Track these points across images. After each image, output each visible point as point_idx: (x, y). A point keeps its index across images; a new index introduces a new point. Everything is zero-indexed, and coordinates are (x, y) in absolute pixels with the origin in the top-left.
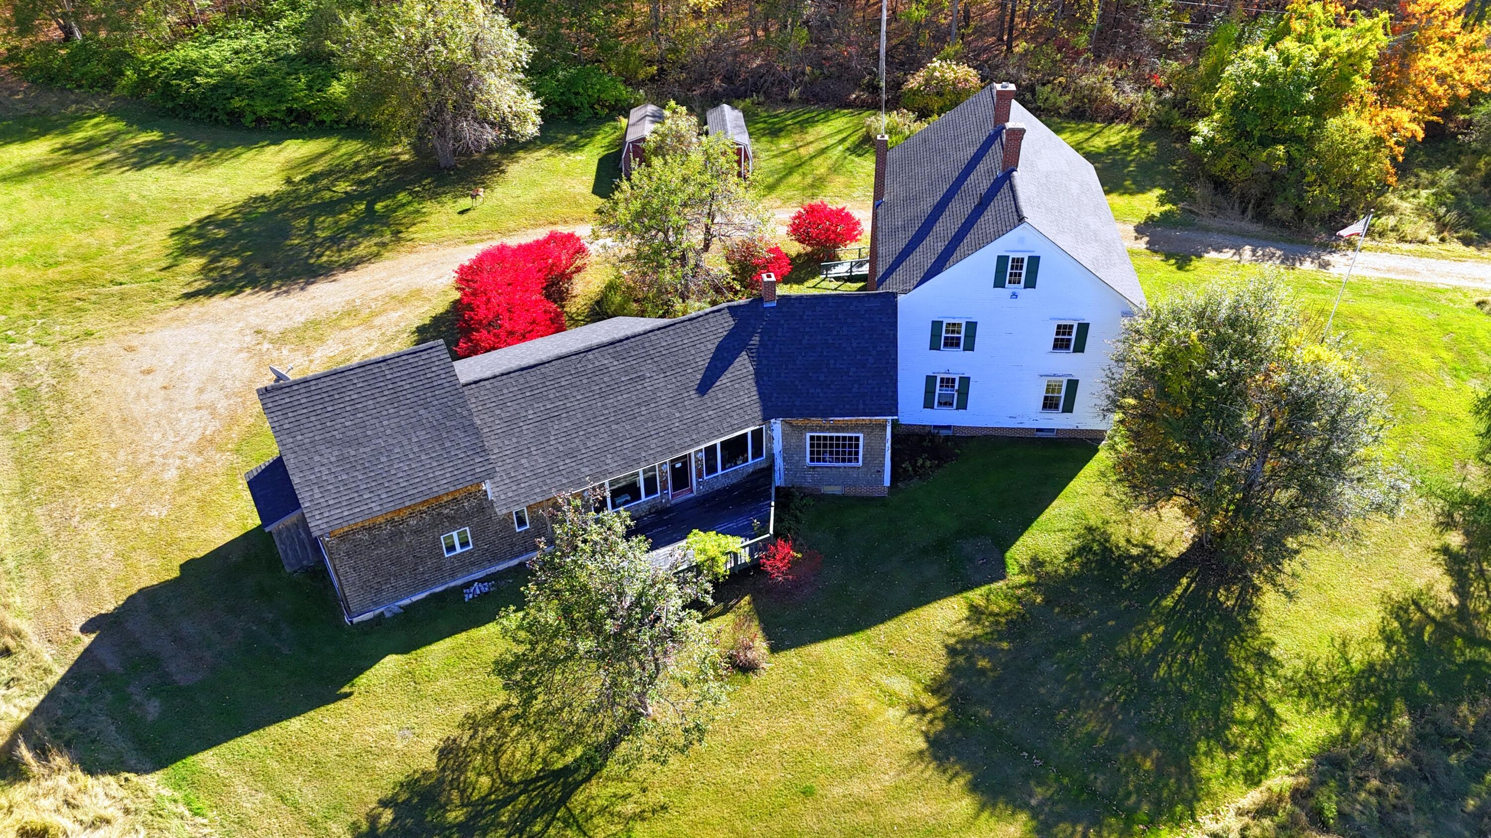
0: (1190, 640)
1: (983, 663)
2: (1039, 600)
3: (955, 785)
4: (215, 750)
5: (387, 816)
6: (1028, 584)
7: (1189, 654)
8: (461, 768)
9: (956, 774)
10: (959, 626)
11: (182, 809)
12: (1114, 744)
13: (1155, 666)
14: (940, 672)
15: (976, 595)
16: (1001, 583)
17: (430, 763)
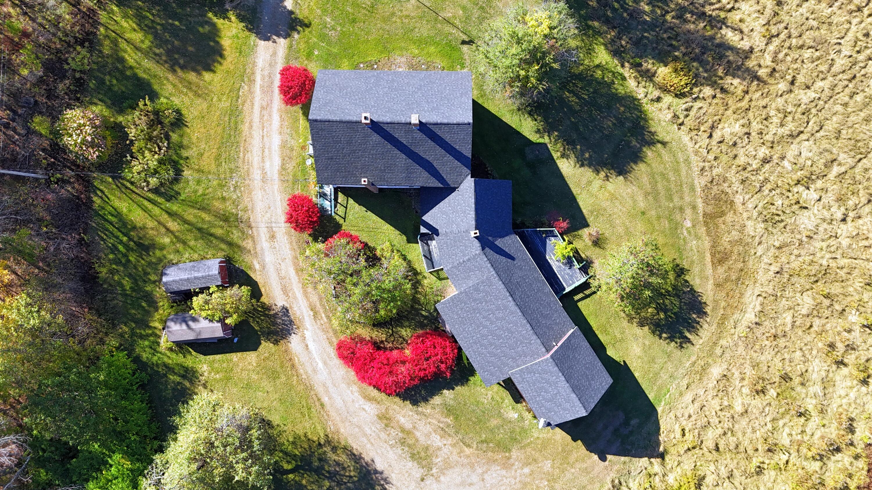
0: (571, 85)
1: (587, 155)
2: (556, 133)
3: (636, 168)
4: (648, 395)
5: (664, 335)
6: (549, 136)
7: (577, 87)
8: (646, 318)
9: (632, 167)
10: (571, 162)
11: (668, 396)
12: (617, 119)
13: (584, 99)
14: (591, 170)
15: (556, 155)
16: (549, 146)
17: (646, 328)
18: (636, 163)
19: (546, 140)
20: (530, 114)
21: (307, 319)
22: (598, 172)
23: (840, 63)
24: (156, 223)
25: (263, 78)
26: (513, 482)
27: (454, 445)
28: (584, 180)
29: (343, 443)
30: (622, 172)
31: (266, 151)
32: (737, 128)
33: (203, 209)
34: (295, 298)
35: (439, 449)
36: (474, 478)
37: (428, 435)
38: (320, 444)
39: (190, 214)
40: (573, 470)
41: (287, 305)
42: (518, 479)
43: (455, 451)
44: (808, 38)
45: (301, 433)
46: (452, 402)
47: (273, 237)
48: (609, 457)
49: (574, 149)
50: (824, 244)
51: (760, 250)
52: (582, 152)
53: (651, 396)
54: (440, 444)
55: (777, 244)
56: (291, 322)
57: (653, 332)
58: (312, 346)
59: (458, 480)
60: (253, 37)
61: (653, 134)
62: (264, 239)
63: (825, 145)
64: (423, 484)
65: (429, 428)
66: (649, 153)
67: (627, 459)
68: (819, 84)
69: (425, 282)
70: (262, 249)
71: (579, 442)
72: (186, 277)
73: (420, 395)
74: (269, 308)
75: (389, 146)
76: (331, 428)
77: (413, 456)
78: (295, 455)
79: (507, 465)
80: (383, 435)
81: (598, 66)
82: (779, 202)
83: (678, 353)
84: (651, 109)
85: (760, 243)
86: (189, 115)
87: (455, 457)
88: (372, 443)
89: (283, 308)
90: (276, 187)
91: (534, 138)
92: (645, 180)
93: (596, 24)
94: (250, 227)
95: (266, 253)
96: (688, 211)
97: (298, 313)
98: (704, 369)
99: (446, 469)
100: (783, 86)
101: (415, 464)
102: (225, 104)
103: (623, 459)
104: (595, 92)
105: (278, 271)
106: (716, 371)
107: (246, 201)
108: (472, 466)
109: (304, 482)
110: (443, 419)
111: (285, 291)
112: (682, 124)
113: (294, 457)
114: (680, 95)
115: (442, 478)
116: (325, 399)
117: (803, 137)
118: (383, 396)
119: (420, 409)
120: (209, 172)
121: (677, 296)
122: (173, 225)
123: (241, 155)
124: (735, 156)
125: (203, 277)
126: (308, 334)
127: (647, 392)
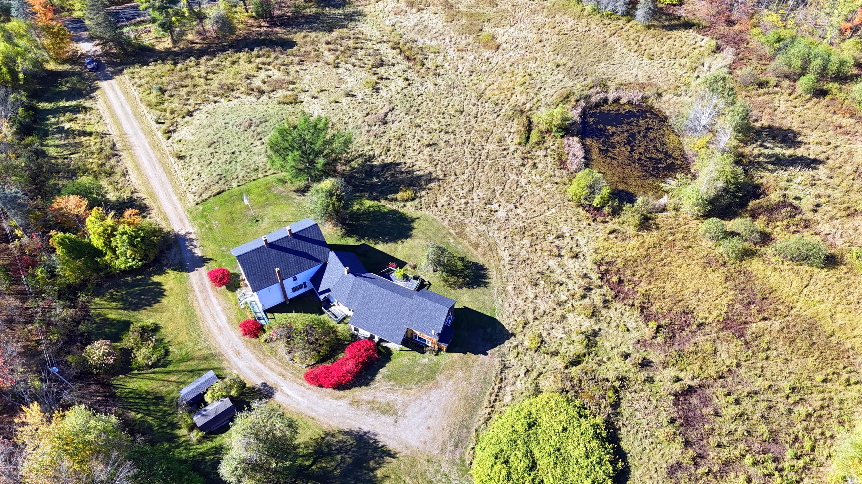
0: (361, 218)
1: (387, 238)
3: (413, 233)
5: (475, 287)
6: (363, 240)
7: (364, 218)
8: (461, 285)
9: (411, 233)
10: (381, 245)
11: (496, 310)
12: (391, 220)
13: (370, 220)
14: (393, 243)
15: (372, 245)
16: (366, 243)
17: (464, 288)
18: (411, 231)
19: (363, 242)
20: (349, 236)
21: (279, 381)
22: (397, 243)
23: (470, 161)
24: (162, 382)
25: (199, 287)
26: (447, 393)
27: (403, 393)
28: (393, 249)
29: (336, 430)
30: (407, 238)
31: (216, 317)
32: (445, 198)
33: (189, 360)
34: (267, 375)
35: (396, 400)
36: (425, 403)
37: (385, 397)
38: (322, 438)
39: (182, 367)
40: (475, 368)
41: (263, 381)
42: (449, 390)
43: (405, 395)
44: (450, 159)
45: (308, 439)
46: (388, 373)
47: (238, 353)
48: (489, 352)
49: (379, 239)
50: (516, 219)
51: (491, 234)
52: (384, 238)
53: (488, 314)
54: (394, 397)
55: (496, 228)
56: (271, 388)
57: (469, 288)
58: (289, 393)
59: (416, 410)
60: (185, 274)
61: (411, 218)
62: (233, 357)
63: (486, 187)
64: (397, 424)
65: (383, 393)
66: (415, 225)
67: (498, 347)
68: (466, 171)
69: (339, 329)
70: (235, 362)
71: (468, 353)
72: (195, 386)
73: (368, 379)
74: (254, 388)
75: (282, 253)
76: (325, 427)
77: (383, 413)
78: (310, 453)
79: (438, 386)
80: (359, 412)
81: (369, 207)
82: (484, 214)
83: (487, 290)
84: (404, 211)
85: (489, 232)
86: (161, 323)
87: (407, 399)
88: (354, 420)
89: (262, 383)
90: (229, 330)
91: (357, 244)
92: (420, 235)
93: (358, 194)
94: (222, 355)
95: (238, 363)
96: (448, 236)
97: (273, 382)
98: (504, 289)
99: (406, 408)
100: (453, 178)
101: (386, 416)
102: (181, 307)
103: (496, 349)
104: (374, 216)
105: (250, 368)
106: (510, 288)
107: (213, 345)
108: (420, 398)
109: (324, 465)
110: (388, 384)
111: (259, 375)
112: (421, 208)
113: (310, 455)
114: (413, 199)
115: (407, 414)
116: (313, 414)
117: (475, 189)
118: (347, 392)
119: (372, 386)
120: (186, 342)
121: (468, 269)
122: (173, 378)
123: (202, 325)
124: (453, 208)
125: (206, 381)
126: (284, 388)
127: (485, 313)
